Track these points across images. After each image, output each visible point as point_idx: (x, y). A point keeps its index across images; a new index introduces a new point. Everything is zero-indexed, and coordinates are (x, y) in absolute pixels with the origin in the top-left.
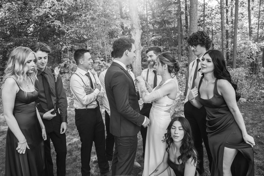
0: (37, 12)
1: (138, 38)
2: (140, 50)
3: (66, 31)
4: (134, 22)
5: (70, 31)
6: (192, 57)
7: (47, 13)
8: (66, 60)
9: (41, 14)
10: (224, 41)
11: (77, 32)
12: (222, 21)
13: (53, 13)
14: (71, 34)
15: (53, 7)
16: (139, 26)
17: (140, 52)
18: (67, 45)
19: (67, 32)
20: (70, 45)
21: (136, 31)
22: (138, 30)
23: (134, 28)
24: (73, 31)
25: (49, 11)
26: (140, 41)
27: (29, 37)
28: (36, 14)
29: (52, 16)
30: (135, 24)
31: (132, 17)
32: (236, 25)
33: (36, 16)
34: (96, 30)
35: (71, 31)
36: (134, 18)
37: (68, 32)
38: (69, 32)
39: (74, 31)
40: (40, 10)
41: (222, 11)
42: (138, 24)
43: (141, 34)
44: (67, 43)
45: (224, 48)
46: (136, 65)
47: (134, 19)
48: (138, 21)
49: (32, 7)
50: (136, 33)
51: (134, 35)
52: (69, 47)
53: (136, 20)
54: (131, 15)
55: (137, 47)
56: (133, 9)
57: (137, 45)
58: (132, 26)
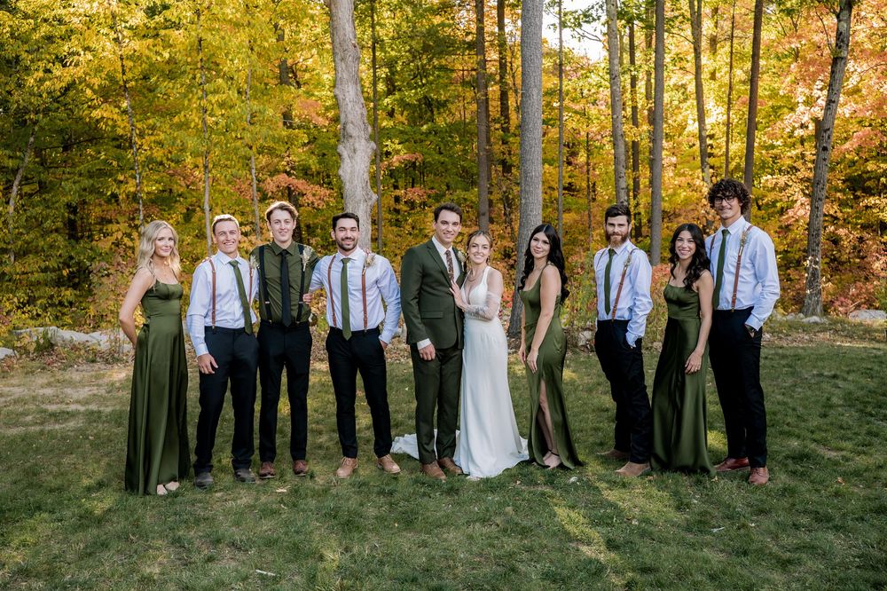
0: (46, 75)
1: (362, 166)
2: (369, 204)
3: (134, 139)
4: (350, 117)
10: (621, 180)
12: (615, 116)
13: (98, 83)
16: (366, 129)
17: (369, 211)
21: (357, 145)
22: (363, 141)
23: (351, 136)
25: (86, 73)
26: (366, 176)
28: (43, 83)
29: (95, 92)
30: (352, 123)
31: (344, 100)
32: (659, 131)
33: (42, 87)
35: (153, 138)
36: (350, 105)
40: (58, 70)
41: (615, 88)
42: (361, 123)
43: (370, 152)
44: (138, 176)
45: (622, 200)
47: (349, 109)
48: (362, 114)
50: (355, 151)
51: (351, 158)
53: (357, 109)
54: (341, 97)
55: (359, 193)
56: (346, 76)
57: (359, 189)
58: (344, 128)
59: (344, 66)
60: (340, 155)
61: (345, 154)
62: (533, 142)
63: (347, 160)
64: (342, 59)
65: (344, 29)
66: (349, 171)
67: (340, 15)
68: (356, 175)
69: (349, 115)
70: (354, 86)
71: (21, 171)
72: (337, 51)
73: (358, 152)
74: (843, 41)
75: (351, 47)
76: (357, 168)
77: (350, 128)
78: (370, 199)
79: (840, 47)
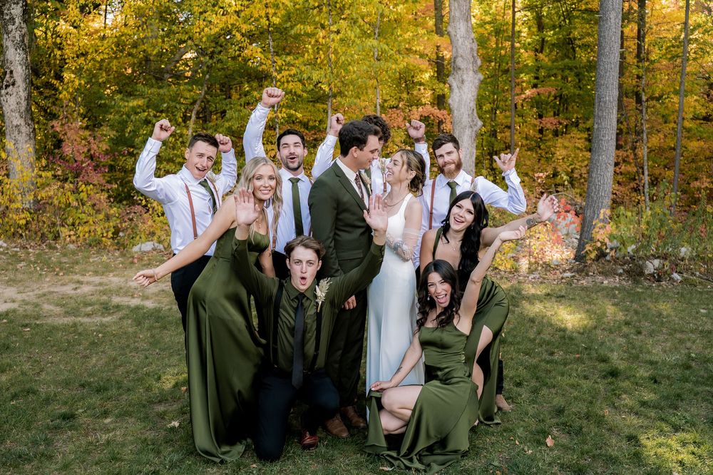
0: (205, 23)
1: (470, 96)
2: (475, 129)
3: (275, 74)
4: (460, 51)
5: (285, 73)
6: (599, 156)
7: (230, 26)
8: (273, 150)
9: (215, 30)
11: (302, 76)
13: (245, 28)
14: (288, 82)
15: (247, 12)
16: (475, 62)
17: (474, 135)
18: (276, 109)
19: (278, 77)
20: (284, 110)
21: (465, 77)
22: (471, 73)
23: (460, 69)
24: (292, 73)
25: (237, 20)
26: (473, 105)
27: (182, 87)
28: (203, 30)
29: (243, 35)
30: (462, 56)
31: (456, 36)
33: (202, 33)
34: (354, 72)
35: (287, 73)
36: (460, 40)
37: (281, 75)
38: (283, 77)
39: (294, 75)
40: (214, 18)
42: (470, 57)
43: (477, 82)
47: (460, 43)
48: (472, 49)
49: (195, 10)
50: (463, 82)
51: (459, 88)
52: (280, 115)
53: (467, 43)
54: (453, 33)
55: (465, 120)
56: (457, 14)
57: (465, 116)
58: (454, 62)
59: (456, 5)
60: (450, 87)
61: (454, 85)
63: (456, 90)
66: (457, 100)
68: (463, 103)
69: (459, 50)
70: (466, 23)
71: (198, 102)
73: (466, 83)
76: (465, 97)
77: (460, 62)
78: (476, 125)
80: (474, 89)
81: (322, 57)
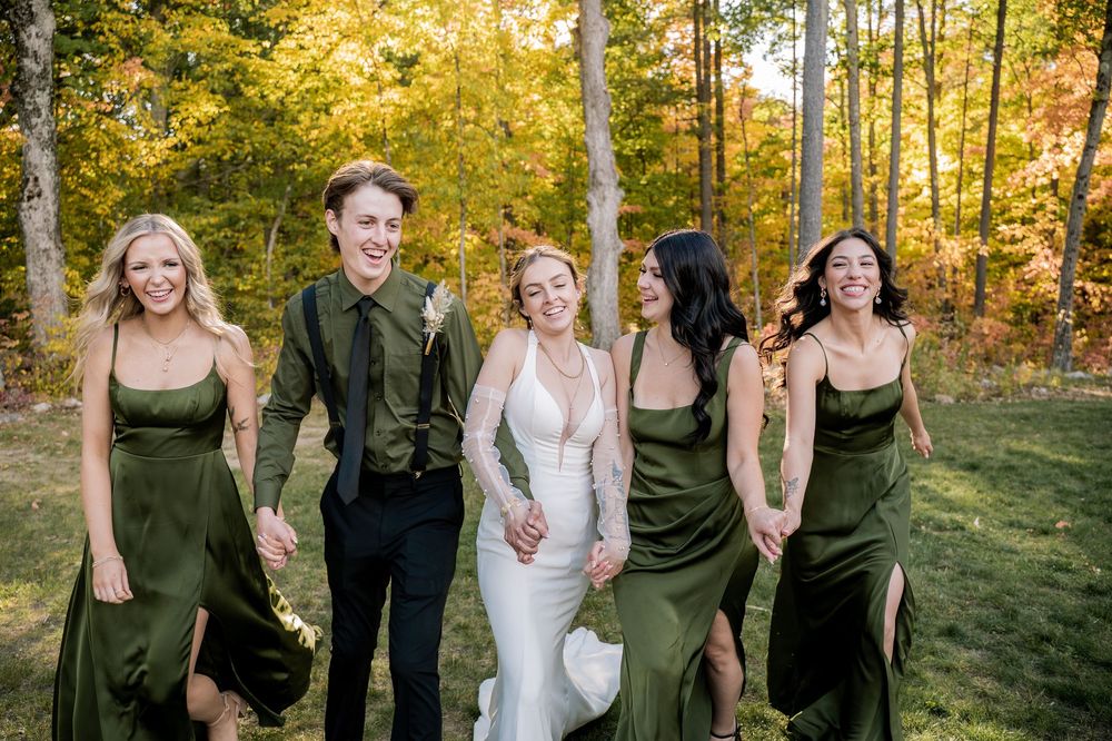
1: (611, 214)
2: (617, 253)
4: (600, 165)
16: (615, 175)
17: (616, 259)
21: (606, 193)
22: (613, 189)
23: (601, 184)
26: (615, 225)
30: (602, 170)
31: (594, 147)
36: (600, 153)
42: (610, 170)
43: (619, 200)
46: (602, 298)
47: (599, 156)
48: (611, 162)
50: (604, 199)
51: (599, 205)
53: (607, 156)
54: (590, 144)
55: (607, 241)
56: (596, 123)
57: (608, 237)
58: (594, 176)
59: (594, 112)
60: (588, 203)
61: (594, 202)
62: (813, 187)
63: (596, 208)
64: (593, 106)
65: (595, 75)
66: (598, 219)
67: (592, 61)
68: (604, 222)
69: (598, 163)
70: (605, 133)
71: (279, 220)
72: (587, 97)
73: (608, 200)
74: (1104, 83)
75: (603, 94)
76: (606, 216)
77: (600, 175)
78: (618, 247)
79: (1101, 90)
80: (615, 207)
81: (455, 168)
